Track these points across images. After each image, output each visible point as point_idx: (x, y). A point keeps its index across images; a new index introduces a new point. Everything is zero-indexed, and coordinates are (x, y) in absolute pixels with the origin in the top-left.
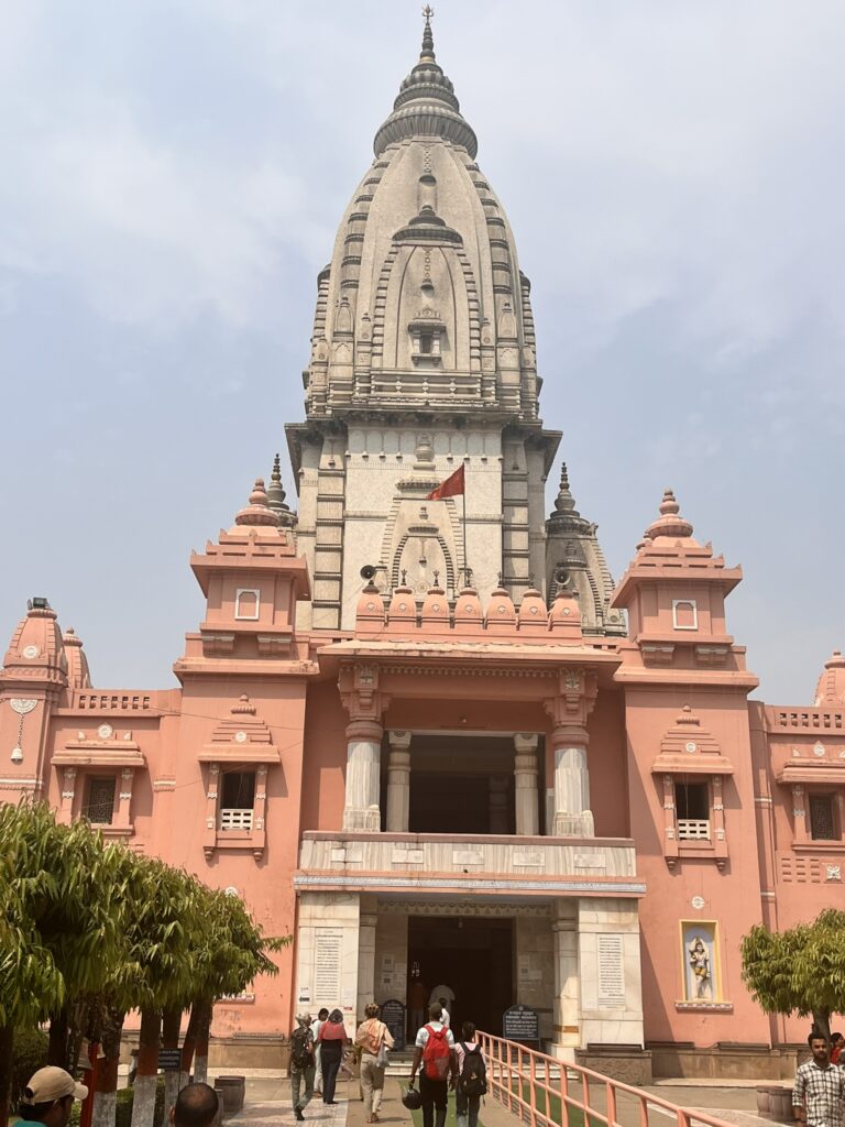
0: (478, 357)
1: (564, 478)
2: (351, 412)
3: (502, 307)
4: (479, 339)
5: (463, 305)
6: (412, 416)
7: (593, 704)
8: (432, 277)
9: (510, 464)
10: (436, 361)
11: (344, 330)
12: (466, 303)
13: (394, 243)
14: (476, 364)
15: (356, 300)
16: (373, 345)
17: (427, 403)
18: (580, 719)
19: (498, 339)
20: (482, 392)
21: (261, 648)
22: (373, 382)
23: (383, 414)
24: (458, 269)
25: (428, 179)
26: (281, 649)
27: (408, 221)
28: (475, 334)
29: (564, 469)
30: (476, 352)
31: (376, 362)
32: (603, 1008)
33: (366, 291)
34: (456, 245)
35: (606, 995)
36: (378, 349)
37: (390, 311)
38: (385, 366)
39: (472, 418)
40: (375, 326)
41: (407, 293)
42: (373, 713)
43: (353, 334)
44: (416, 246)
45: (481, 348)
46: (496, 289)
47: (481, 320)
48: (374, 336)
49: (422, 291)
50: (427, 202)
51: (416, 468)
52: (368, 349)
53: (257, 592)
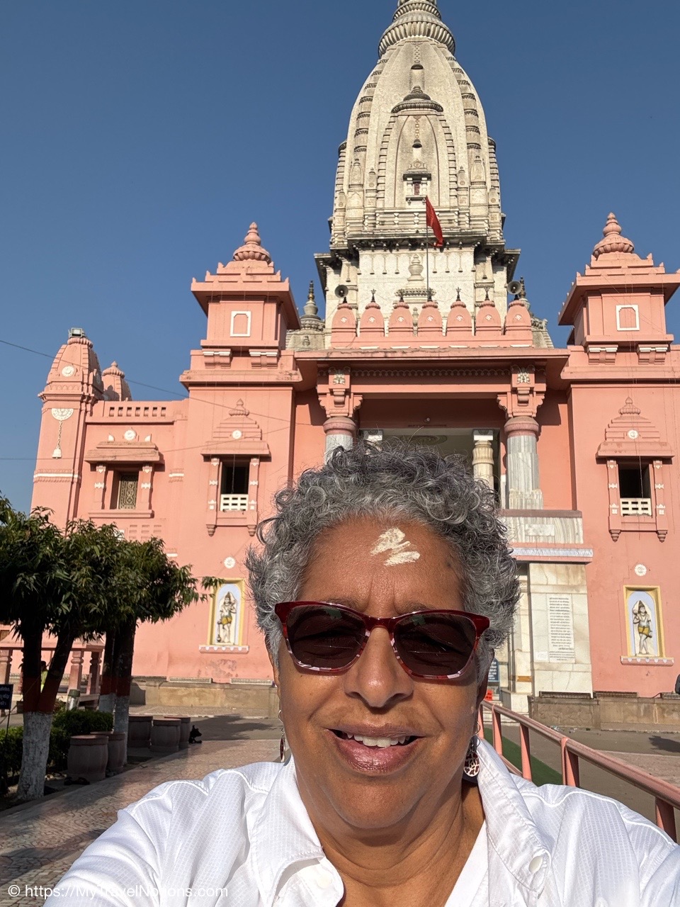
0: (456, 196)
2: (361, 241)
3: (473, 159)
4: (457, 182)
5: (444, 157)
6: (406, 242)
7: (543, 396)
8: (420, 138)
9: (480, 275)
10: (424, 199)
11: (356, 183)
12: (446, 156)
13: (393, 115)
14: (454, 202)
15: (365, 160)
16: (377, 191)
17: (417, 232)
18: (530, 409)
19: (471, 183)
20: (459, 222)
21: (253, 360)
22: (378, 219)
23: (385, 241)
24: (440, 130)
25: (418, 66)
26: (268, 361)
27: (403, 99)
28: (454, 179)
30: (454, 192)
31: (380, 205)
32: (553, 660)
33: (372, 152)
34: (439, 113)
35: (556, 649)
36: (381, 194)
37: (390, 166)
38: (386, 206)
39: (452, 241)
40: (379, 177)
41: (402, 151)
42: (346, 410)
43: (362, 185)
44: (409, 116)
45: (457, 189)
46: (470, 146)
47: (458, 169)
48: (378, 184)
49: (414, 149)
50: (417, 84)
51: (409, 281)
52: (374, 194)
53: (249, 314)
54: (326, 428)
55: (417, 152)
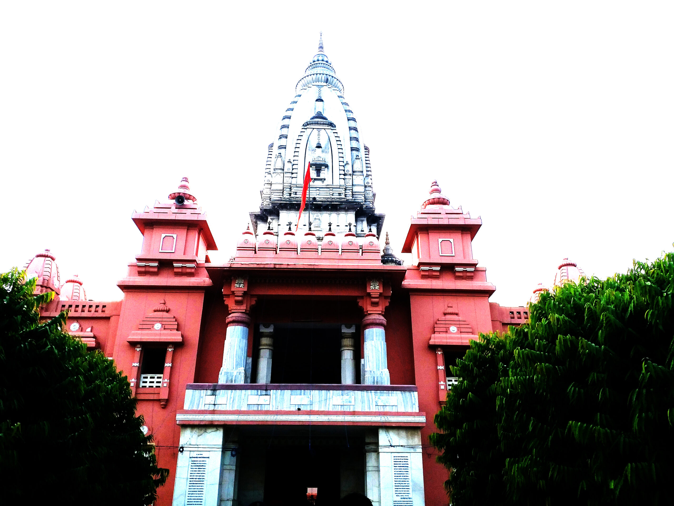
0: (344, 179)
1: (387, 239)
2: (281, 204)
3: (355, 157)
4: (344, 170)
5: (336, 155)
6: (311, 205)
7: (389, 300)
8: (321, 142)
10: (323, 180)
11: (279, 168)
12: (338, 154)
13: (303, 127)
14: (342, 182)
15: (285, 154)
16: (292, 173)
18: (380, 309)
19: (354, 172)
20: (345, 195)
21: (176, 270)
22: (292, 191)
24: (333, 140)
25: (320, 100)
26: (188, 271)
27: (310, 118)
28: (342, 168)
29: (387, 235)
30: (342, 177)
31: (294, 182)
33: (290, 149)
34: (332, 128)
36: (294, 175)
37: (301, 158)
38: (298, 183)
39: (341, 206)
40: (293, 165)
41: (309, 150)
42: (243, 308)
43: (283, 170)
44: (314, 129)
45: (345, 175)
46: (352, 149)
47: (345, 162)
48: (293, 169)
49: (317, 149)
50: (319, 110)
52: (290, 175)
53: (175, 236)
54: (227, 321)
55: (318, 151)
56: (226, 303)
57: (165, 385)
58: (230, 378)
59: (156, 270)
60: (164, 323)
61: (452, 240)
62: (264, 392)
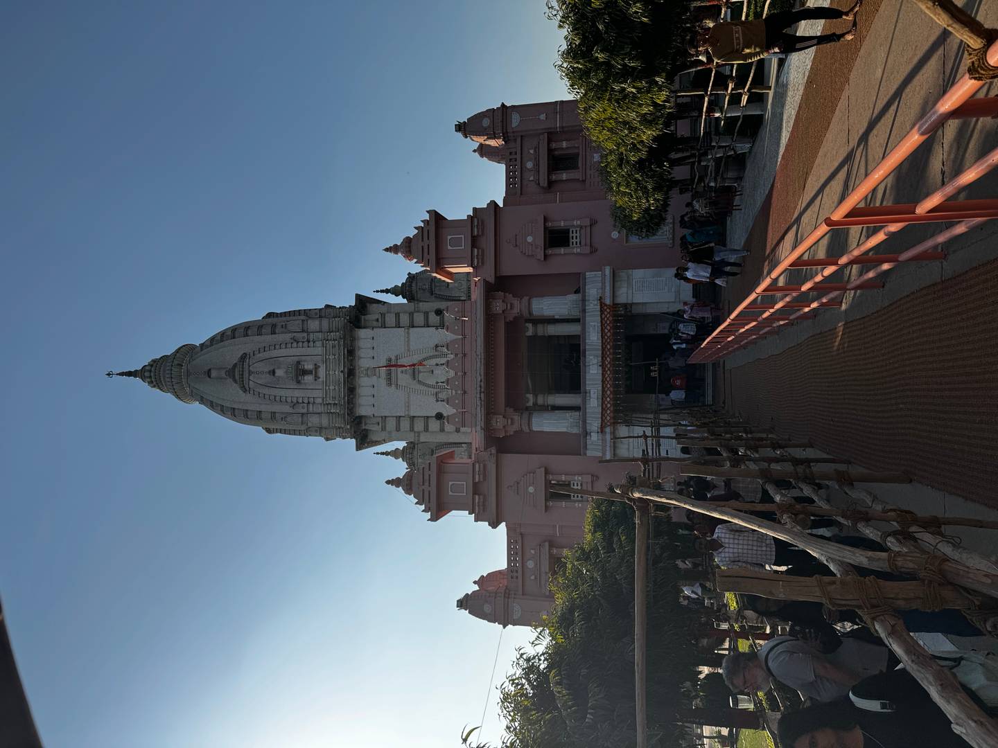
0: (314, 342)
1: (382, 291)
2: (348, 414)
3: (284, 330)
4: (303, 342)
5: (283, 352)
6: (349, 380)
7: (507, 294)
8: (266, 370)
9: (375, 323)
10: (316, 367)
11: (300, 419)
12: (282, 350)
13: (248, 392)
14: (319, 344)
15: (282, 413)
16: (309, 403)
17: (342, 372)
18: (516, 302)
19: (303, 331)
20: (334, 340)
21: (482, 480)
22: (330, 402)
23: (349, 396)
24: (262, 355)
25: (209, 373)
26: (482, 469)
27: (235, 385)
28: (300, 344)
29: (377, 291)
30: (311, 344)
31: (320, 401)
32: (673, 290)
33: (277, 408)
34: (248, 356)
35: (666, 288)
36: (311, 400)
37: (288, 393)
38: (321, 396)
39: (349, 345)
40: (297, 402)
41: (277, 384)
42: (516, 418)
43: (303, 414)
44: (249, 380)
45: (309, 342)
46: (273, 333)
47: (292, 341)
48: (303, 402)
49: (276, 375)
50: (223, 374)
51: (379, 377)
52: (311, 405)
53: (450, 483)
54: (528, 431)
55: (279, 373)
56: (512, 433)
57: (580, 478)
58: (575, 424)
59: (481, 497)
60: (528, 485)
61: (449, 237)
62: (588, 395)
